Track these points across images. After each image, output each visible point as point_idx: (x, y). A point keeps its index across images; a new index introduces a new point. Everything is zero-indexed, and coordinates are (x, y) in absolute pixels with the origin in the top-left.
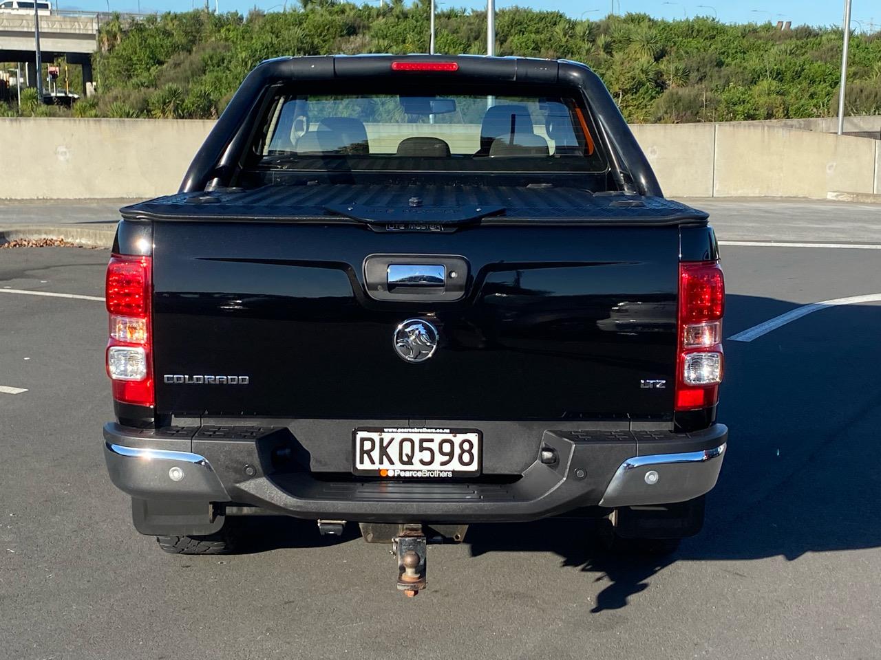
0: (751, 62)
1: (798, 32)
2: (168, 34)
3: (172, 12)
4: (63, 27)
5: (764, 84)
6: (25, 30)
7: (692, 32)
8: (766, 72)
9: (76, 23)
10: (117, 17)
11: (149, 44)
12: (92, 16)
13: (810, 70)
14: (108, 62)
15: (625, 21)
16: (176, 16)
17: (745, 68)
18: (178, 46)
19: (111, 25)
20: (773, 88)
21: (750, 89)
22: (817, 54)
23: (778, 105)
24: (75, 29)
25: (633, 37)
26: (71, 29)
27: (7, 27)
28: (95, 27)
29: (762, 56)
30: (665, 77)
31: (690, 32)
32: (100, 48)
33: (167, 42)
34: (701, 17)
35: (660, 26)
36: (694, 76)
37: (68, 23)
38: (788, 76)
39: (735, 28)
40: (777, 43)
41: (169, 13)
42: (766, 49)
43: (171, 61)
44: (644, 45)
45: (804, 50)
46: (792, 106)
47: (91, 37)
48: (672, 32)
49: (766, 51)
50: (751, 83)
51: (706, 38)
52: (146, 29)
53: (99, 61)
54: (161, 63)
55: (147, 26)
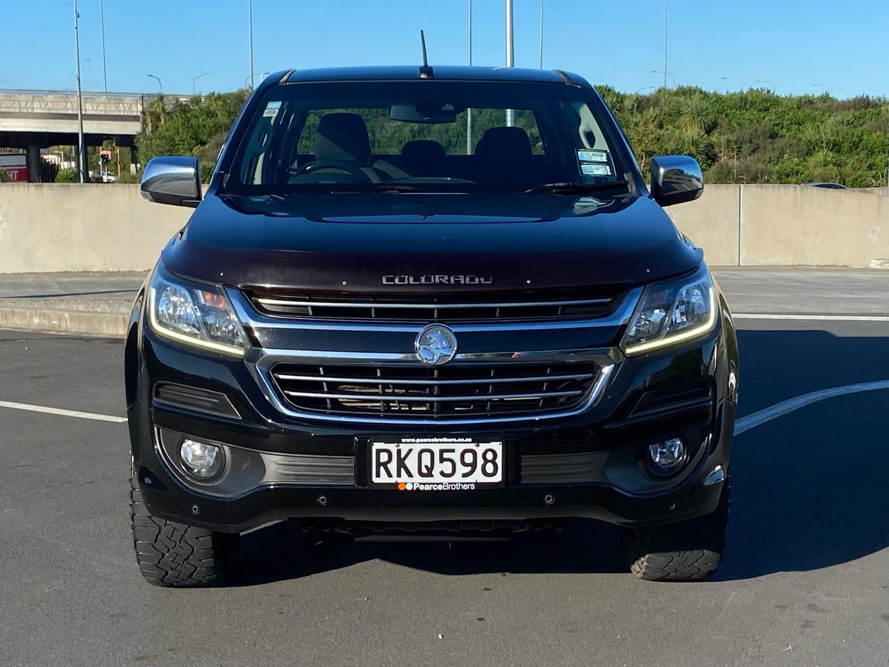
0: (807, 134)
1: (857, 102)
2: (210, 114)
3: (216, 93)
4: (108, 109)
5: (820, 156)
6: (70, 112)
7: (746, 104)
8: (823, 143)
9: (121, 105)
10: (161, 98)
11: (192, 125)
12: (136, 98)
13: (868, 140)
14: (151, 143)
15: (676, 94)
16: (220, 97)
17: (800, 140)
18: (221, 126)
19: (155, 106)
20: (829, 159)
21: (805, 160)
22: (876, 124)
23: (834, 176)
24: (120, 111)
25: (684, 109)
26: (115, 111)
27: (52, 109)
28: (140, 108)
29: (818, 127)
30: (716, 150)
31: (743, 104)
32: (144, 130)
33: (210, 122)
34: (755, 89)
35: (712, 98)
36: (746, 148)
37: (113, 105)
38: (845, 147)
39: (790, 99)
40: (834, 114)
41: (213, 94)
42: (822, 120)
43: (213, 141)
44: (694, 118)
45: (862, 121)
46: (849, 177)
47: (135, 118)
48: (725, 104)
49: (823, 122)
50: (807, 154)
51: (761, 110)
52: (190, 110)
53: (143, 143)
54: (203, 143)
55: (191, 107)
